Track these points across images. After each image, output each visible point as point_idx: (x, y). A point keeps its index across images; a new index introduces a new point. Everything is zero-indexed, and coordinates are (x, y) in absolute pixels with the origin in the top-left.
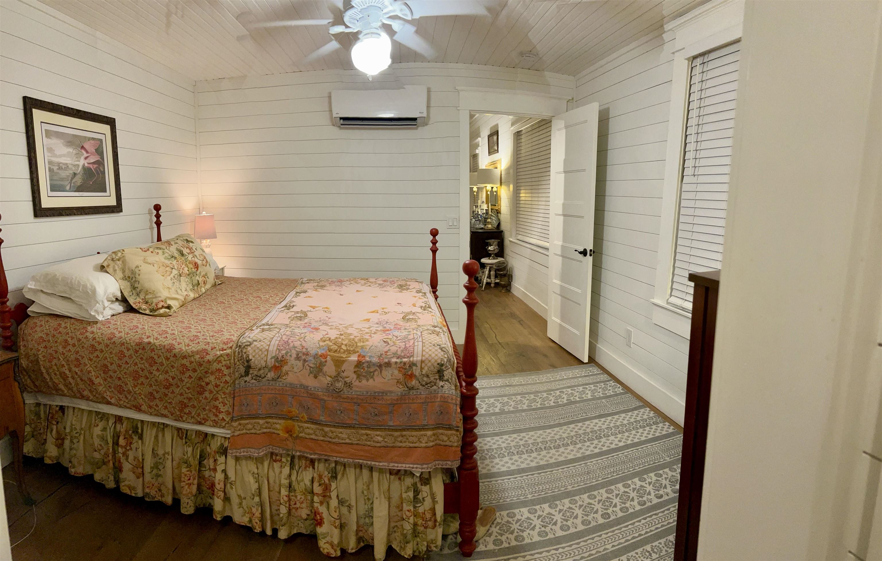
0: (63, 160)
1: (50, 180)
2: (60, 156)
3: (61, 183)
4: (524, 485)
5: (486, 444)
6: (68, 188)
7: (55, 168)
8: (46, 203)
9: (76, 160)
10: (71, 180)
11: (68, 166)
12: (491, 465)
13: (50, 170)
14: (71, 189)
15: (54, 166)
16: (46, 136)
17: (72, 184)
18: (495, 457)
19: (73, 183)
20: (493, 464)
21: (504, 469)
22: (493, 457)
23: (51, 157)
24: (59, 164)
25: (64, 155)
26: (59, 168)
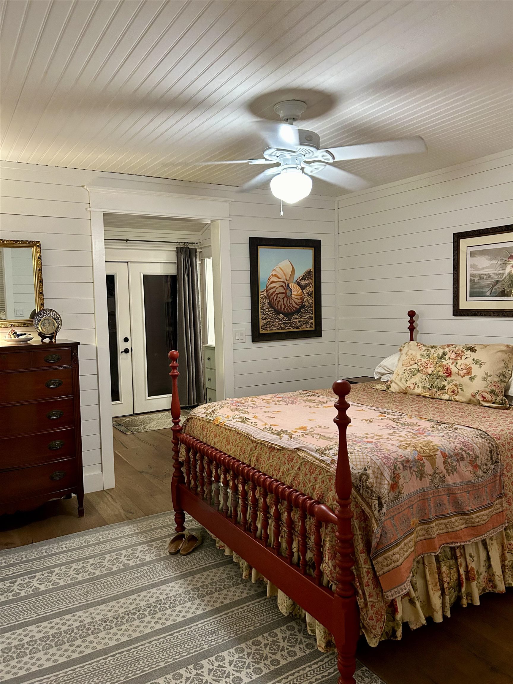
0: (485, 272)
1: (470, 288)
2: (483, 269)
3: (481, 290)
4: (151, 575)
5: (199, 605)
6: (488, 294)
7: (476, 279)
8: (463, 305)
9: (501, 269)
10: (493, 287)
11: (490, 276)
12: (185, 585)
13: (471, 281)
14: (491, 295)
15: (476, 277)
16: (471, 256)
17: (493, 290)
18: (184, 593)
19: (495, 289)
20: (183, 587)
21: (171, 584)
22: (186, 592)
23: (474, 271)
24: (480, 275)
25: (486, 268)
26: (481, 278)
